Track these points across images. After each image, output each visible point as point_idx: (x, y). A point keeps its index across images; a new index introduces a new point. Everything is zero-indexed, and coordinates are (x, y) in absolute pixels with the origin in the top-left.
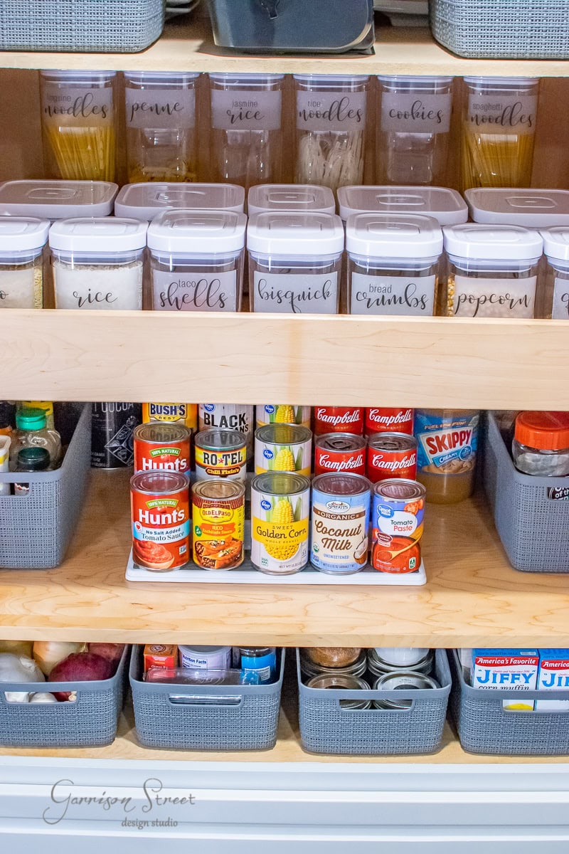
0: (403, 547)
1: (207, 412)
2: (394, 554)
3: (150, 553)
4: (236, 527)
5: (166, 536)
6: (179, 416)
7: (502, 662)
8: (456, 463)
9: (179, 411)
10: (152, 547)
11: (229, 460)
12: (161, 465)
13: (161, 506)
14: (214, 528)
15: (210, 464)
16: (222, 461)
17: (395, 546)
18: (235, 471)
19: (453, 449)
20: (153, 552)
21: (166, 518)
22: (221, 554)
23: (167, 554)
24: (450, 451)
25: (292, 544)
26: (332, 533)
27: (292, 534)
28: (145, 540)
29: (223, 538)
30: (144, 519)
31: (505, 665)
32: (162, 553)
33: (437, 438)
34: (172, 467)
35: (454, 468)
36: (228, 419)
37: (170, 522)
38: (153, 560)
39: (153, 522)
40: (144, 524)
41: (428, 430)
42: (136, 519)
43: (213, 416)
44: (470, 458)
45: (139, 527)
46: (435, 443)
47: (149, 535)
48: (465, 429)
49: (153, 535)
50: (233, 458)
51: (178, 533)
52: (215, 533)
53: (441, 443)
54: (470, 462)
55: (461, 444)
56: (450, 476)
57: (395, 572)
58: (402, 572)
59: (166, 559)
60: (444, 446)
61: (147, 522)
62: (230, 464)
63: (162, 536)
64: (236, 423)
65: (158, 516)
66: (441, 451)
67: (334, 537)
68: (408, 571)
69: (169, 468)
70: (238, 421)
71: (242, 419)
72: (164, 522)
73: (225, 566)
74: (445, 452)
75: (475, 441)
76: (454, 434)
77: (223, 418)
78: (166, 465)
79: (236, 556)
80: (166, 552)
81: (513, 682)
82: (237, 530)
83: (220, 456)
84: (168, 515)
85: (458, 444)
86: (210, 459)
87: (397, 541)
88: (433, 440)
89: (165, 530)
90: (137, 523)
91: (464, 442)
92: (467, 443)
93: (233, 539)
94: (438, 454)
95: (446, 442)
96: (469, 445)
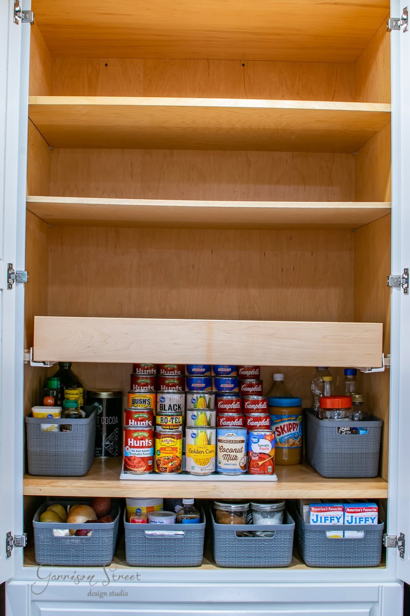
0: (265, 459)
1: (161, 403)
2: (260, 463)
3: (133, 463)
4: (178, 450)
5: (142, 453)
6: (147, 405)
7: (324, 509)
8: (291, 440)
9: (147, 402)
10: (135, 459)
11: (174, 421)
12: (139, 423)
13: (140, 436)
14: (167, 449)
15: (164, 423)
16: (170, 421)
17: (261, 459)
18: (176, 427)
19: (289, 433)
20: (135, 462)
21: (143, 443)
22: (170, 464)
23: (142, 463)
24: (288, 433)
25: (208, 457)
26: (228, 451)
27: (207, 451)
28: (131, 455)
29: (171, 455)
30: (131, 444)
31: (326, 511)
32: (140, 462)
33: (281, 426)
34: (145, 424)
35: (291, 443)
36: (172, 406)
37: (144, 445)
38: (135, 467)
39: (136, 445)
40: (131, 447)
41: (276, 423)
42: (127, 444)
43: (164, 405)
44: (299, 439)
45: (128, 449)
46: (280, 430)
47: (133, 452)
48: (295, 422)
49: (136, 452)
50: (176, 420)
51: (148, 452)
52: (168, 452)
53: (283, 429)
54: (299, 442)
55: (294, 430)
56: (288, 448)
57: (261, 474)
58: (264, 473)
59: (141, 466)
60: (285, 431)
61: (132, 445)
62: (174, 423)
63: (140, 453)
64: (176, 409)
65: (138, 441)
66: (283, 434)
67: (229, 453)
68: (268, 473)
69: (143, 424)
70: (177, 407)
71: (179, 407)
72: (141, 445)
73: (172, 471)
74: (285, 434)
75: (301, 430)
76: (289, 424)
77: (170, 405)
78: (142, 423)
79: (178, 466)
80: (142, 462)
81: (331, 522)
82: (179, 452)
83: (169, 418)
84: (144, 441)
85: (292, 430)
86: (164, 420)
87: (262, 456)
88: (278, 428)
89: (142, 449)
90: (127, 447)
91: (295, 429)
92: (297, 430)
93: (177, 457)
94: (282, 435)
95: (286, 429)
96: (298, 431)
